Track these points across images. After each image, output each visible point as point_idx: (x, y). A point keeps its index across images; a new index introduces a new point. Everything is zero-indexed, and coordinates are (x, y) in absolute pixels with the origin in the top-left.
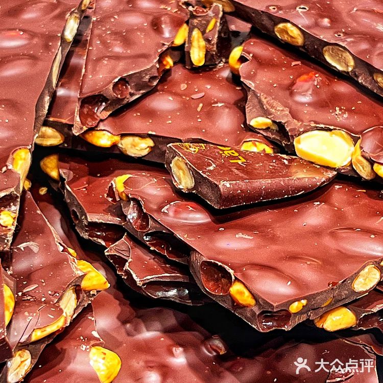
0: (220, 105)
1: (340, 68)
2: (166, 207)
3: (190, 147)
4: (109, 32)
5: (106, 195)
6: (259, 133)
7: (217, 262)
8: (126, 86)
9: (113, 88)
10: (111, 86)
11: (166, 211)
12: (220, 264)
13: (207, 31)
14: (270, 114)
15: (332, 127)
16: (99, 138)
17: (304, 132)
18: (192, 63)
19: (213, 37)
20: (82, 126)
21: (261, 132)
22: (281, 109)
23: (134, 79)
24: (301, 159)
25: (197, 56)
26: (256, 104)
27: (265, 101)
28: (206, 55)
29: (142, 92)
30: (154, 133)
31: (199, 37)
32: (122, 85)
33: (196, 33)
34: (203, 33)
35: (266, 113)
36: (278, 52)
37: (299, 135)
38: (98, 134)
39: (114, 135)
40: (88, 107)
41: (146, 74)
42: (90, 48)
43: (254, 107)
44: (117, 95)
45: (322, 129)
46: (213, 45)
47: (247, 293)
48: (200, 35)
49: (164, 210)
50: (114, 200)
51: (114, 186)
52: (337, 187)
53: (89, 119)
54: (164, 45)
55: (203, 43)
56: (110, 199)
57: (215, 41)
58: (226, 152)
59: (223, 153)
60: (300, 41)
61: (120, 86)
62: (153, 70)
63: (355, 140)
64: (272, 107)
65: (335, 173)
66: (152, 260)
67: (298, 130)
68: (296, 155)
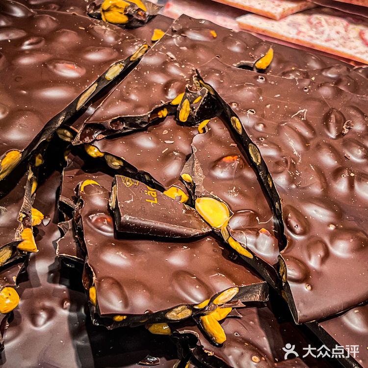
0: (176, 154)
1: (254, 160)
2: (92, 215)
3: (128, 181)
4: (136, 82)
5: (74, 189)
6: (184, 184)
7: (91, 268)
8: (123, 123)
9: (111, 123)
10: (110, 121)
11: (91, 218)
12: (92, 270)
13: (194, 103)
14: (193, 175)
15: (221, 200)
16: (91, 150)
17: (204, 196)
18: (178, 119)
19: (196, 108)
20: (79, 141)
21: (185, 183)
22: (201, 175)
23: (129, 120)
24: (197, 212)
25: (183, 116)
26: (191, 164)
27: (196, 165)
28: (189, 117)
29: (134, 128)
30: (124, 159)
31: (187, 105)
32: (121, 122)
33: (186, 102)
34: (191, 103)
35: (192, 174)
36: (228, 132)
37: (200, 197)
38: (91, 147)
39: (100, 152)
40: (90, 129)
41: (139, 119)
42: (117, 90)
43: (189, 165)
44: (113, 127)
45: (216, 199)
46: (195, 112)
47: (95, 297)
48: (189, 103)
49: (90, 217)
50: (77, 194)
51: (80, 186)
52: (208, 239)
53: (88, 138)
54: (162, 103)
55: (189, 109)
56: (75, 193)
57: (196, 110)
58: (149, 192)
59: (147, 192)
60: (240, 132)
61: (118, 121)
62: (145, 118)
63: (231, 214)
64: (197, 172)
65: (211, 230)
66: (75, 243)
67: (201, 194)
68: (195, 208)
